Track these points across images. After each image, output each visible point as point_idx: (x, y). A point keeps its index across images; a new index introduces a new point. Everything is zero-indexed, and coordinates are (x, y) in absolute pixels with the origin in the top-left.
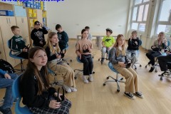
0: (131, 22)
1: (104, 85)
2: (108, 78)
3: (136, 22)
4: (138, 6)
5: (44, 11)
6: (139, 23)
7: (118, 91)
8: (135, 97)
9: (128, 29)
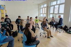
0: (40, 14)
1: (40, 36)
2: (40, 33)
3: (42, 13)
4: (42, 8)
5: (6, 10)
6: (43, 14)
7: (46, 36)
8: (51, 37)
9: (40, 16)
